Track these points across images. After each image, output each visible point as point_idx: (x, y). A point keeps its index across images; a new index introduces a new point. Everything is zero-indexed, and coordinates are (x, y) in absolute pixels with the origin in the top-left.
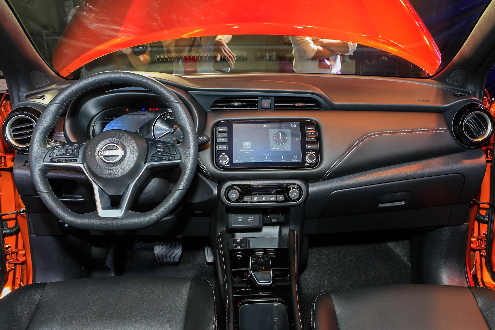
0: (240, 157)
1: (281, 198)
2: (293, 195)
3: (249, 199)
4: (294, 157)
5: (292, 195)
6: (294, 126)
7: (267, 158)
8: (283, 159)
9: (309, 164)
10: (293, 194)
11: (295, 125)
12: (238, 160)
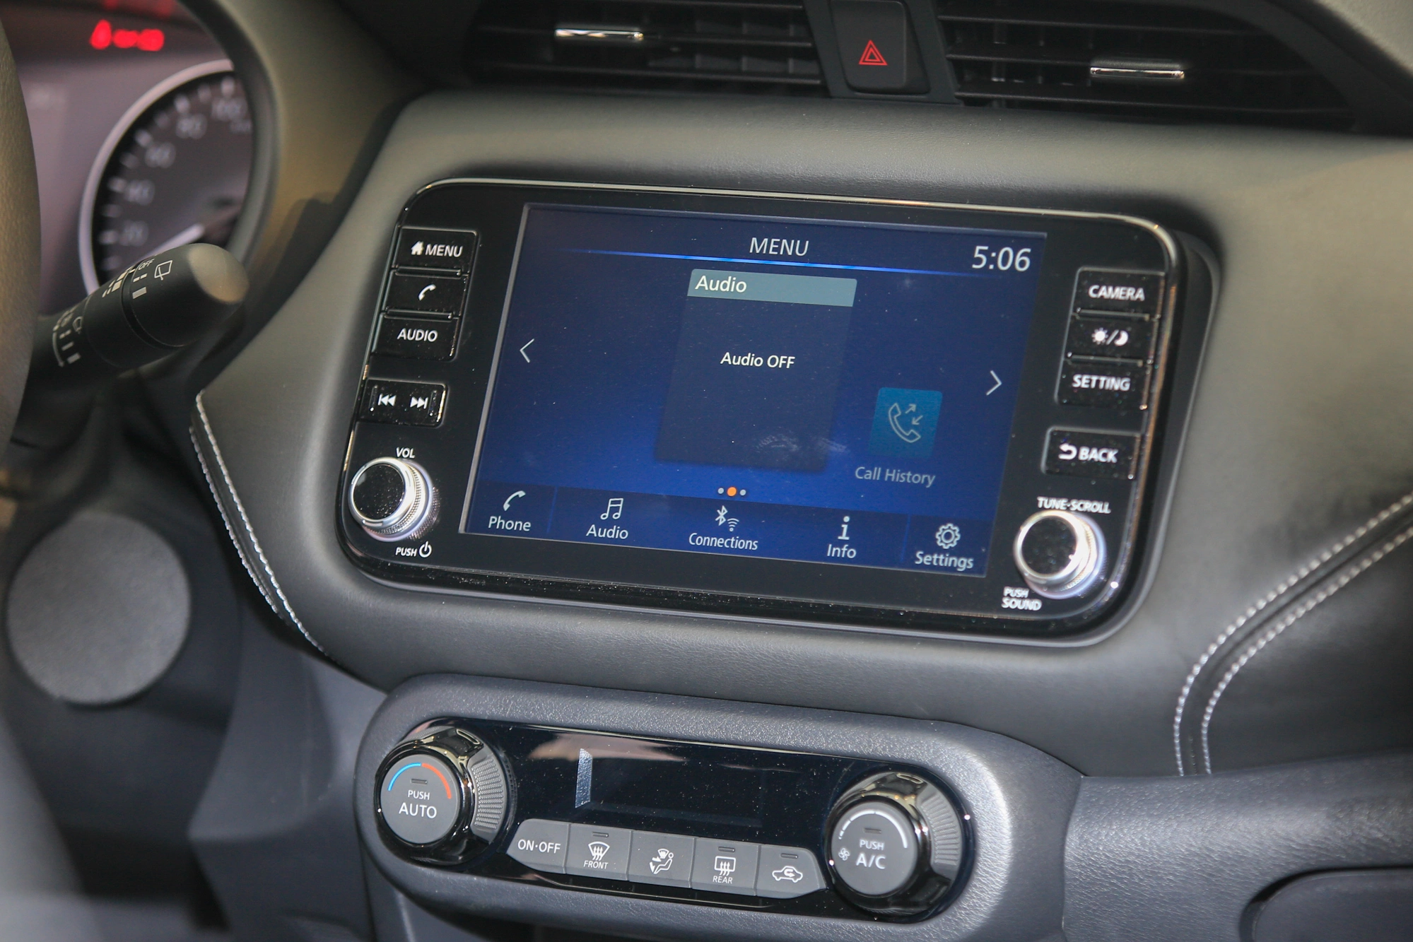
0: (521, 494)
1: (789, 872)
2: (862, 859)
3: (548, 847)
4: (939, 536)
5: (854, 857)
6: (994, 261)
7: (721, 519)
8: (844, 537)
9: (1035, 605)
10: (864, 849)
11: (1006, 254)
12: (506, 516)
